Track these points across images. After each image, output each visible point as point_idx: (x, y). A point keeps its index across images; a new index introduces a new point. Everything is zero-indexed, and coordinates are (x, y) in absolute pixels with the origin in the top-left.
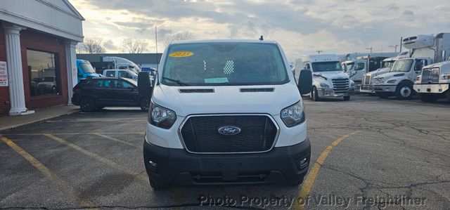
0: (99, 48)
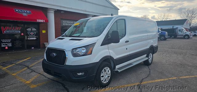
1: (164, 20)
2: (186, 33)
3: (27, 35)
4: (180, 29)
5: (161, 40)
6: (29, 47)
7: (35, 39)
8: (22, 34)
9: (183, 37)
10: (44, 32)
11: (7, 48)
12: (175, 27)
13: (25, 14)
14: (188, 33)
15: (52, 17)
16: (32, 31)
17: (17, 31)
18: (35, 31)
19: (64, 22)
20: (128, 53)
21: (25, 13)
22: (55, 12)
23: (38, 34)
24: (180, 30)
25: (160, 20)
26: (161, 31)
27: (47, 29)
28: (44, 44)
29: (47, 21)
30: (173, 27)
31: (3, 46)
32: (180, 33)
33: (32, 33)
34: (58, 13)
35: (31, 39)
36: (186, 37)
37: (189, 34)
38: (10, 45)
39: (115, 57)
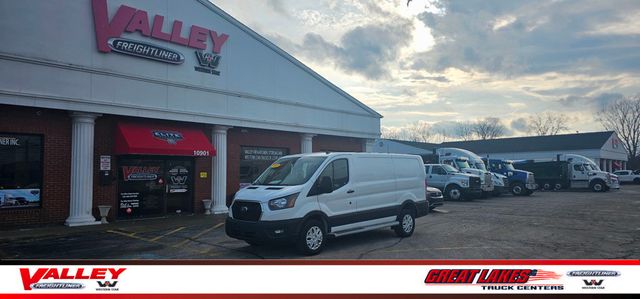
0: (499, 130)
1: (548, 134)
2: (595, 174)
3: (170, 182)
4: (578, 162)
5: (515, 195)
6: (172, 210)
7: (184, 191)
8: (160, 181)
9: (587, 186)
10: (203, 175)
11: (129, 210)
12: (565, 156)
13: (171, 141)
14: (602, 174)
15: (221, 143)
16: (179, 174)
17: (150, 175)
18: (186, 174)
19: (246, 152)
20: (354, 211)
21: (172, 139)
22: (228, 132)
23: (191, 181)
24: (577, 167)
25: (535, 135)
26: (513, 169)
27: (209, 169)
28: (203, 203)
29: (213, 153)
30: (558, 156)
31: (123, 206)
32: (577, 175)
33: (179, 179)
34: (234, 133)
35: (176, 191)
36: (598, 186)
37: (603, 178)
38: (136, 205)
39: (330, 213)
